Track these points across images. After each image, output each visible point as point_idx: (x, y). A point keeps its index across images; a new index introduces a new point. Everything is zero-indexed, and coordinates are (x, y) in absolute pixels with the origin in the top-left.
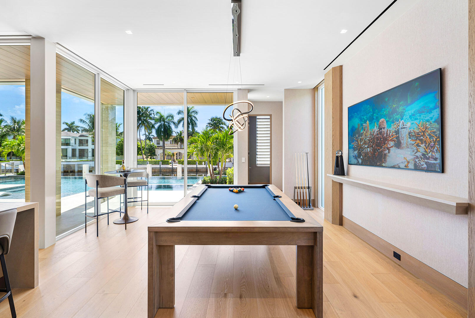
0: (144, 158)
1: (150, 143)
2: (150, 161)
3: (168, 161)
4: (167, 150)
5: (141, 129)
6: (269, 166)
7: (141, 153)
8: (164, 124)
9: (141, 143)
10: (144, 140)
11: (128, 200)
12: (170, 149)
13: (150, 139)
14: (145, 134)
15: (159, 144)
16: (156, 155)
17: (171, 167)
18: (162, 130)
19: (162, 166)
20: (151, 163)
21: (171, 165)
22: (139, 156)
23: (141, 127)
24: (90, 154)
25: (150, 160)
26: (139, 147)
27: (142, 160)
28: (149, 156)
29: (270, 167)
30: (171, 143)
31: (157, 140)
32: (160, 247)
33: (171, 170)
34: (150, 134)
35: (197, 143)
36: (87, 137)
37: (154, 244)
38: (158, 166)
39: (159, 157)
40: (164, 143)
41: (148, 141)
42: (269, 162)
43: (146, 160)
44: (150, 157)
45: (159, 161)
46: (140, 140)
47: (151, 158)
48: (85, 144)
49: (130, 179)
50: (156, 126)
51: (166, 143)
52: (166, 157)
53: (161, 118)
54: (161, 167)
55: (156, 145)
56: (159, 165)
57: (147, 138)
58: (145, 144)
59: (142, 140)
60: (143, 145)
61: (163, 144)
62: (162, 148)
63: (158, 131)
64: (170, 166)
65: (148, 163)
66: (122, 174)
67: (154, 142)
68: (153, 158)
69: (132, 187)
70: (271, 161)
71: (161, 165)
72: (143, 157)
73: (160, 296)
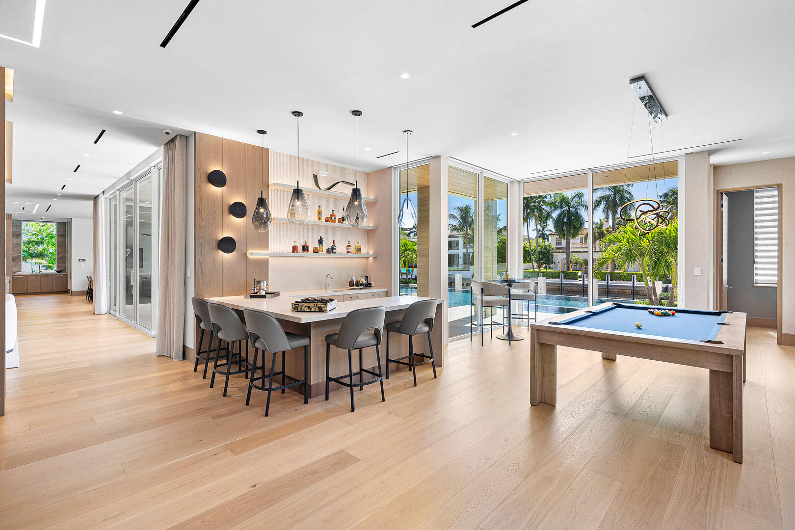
0: (535, 267)
1: (545, 242)
2: (543, 273)
3: (575, 274)
4: (574, 254)
5: (530, 222)
6: (776, 285)
7: (530, 259)
8: (569, 211)
9: (530, 243)
10: (535, 238)
11: (512, 316)
12: (580, 252)
13: (544, 237)
14: (537, 229)
15: (560, 244)
16: (555, 263)
17: (581, 283)
18: (565, 220)
19: (565, 281)
20: (546, 275)
21: (581, 279)
22: (527, 265)
23: (529, 219)
24: (461, 261)
25: (545, 270)
26: (527, 249)
27: (532, 270)
28: (543, 263)
29: (778, 290)
30: (581, 242)
31: (556, 238)
32: (542, 345)
33: (581, 288)
34: (545, 228)
35: (621, 242)
36: (457, 237)
37: (536, 341)
38: (558, 281)
39: (559, 266)
40: (568, 243)
41: (541, 240)
42: (776, 279)
43: (538, 270)
44: (544, 266)
45: (559, 273)
46: (529, 239)
47: (545, 268)
48: (455, 247)
49: (514, 291)
50: (555, 214)
51: (571, 241)
52: (571, 266)
53: (564, 201)
54: (563, 282)
55: (554, 246)
56: (560, 280)
57: (540, 236)
58: (536, 245)
59: (532, 239)
60: (533, 247)
61: (566, 244)
62: (564, 251)
63: (559, 223)
64: (579, 282)
65: (542, 275)
66: (505, 284)
67: (552, 242)
68: (550, 268)
69: (517, 301)
70: (780, 275)
71: (563, 280)
72: (533, 265)
73: (541, 391)
